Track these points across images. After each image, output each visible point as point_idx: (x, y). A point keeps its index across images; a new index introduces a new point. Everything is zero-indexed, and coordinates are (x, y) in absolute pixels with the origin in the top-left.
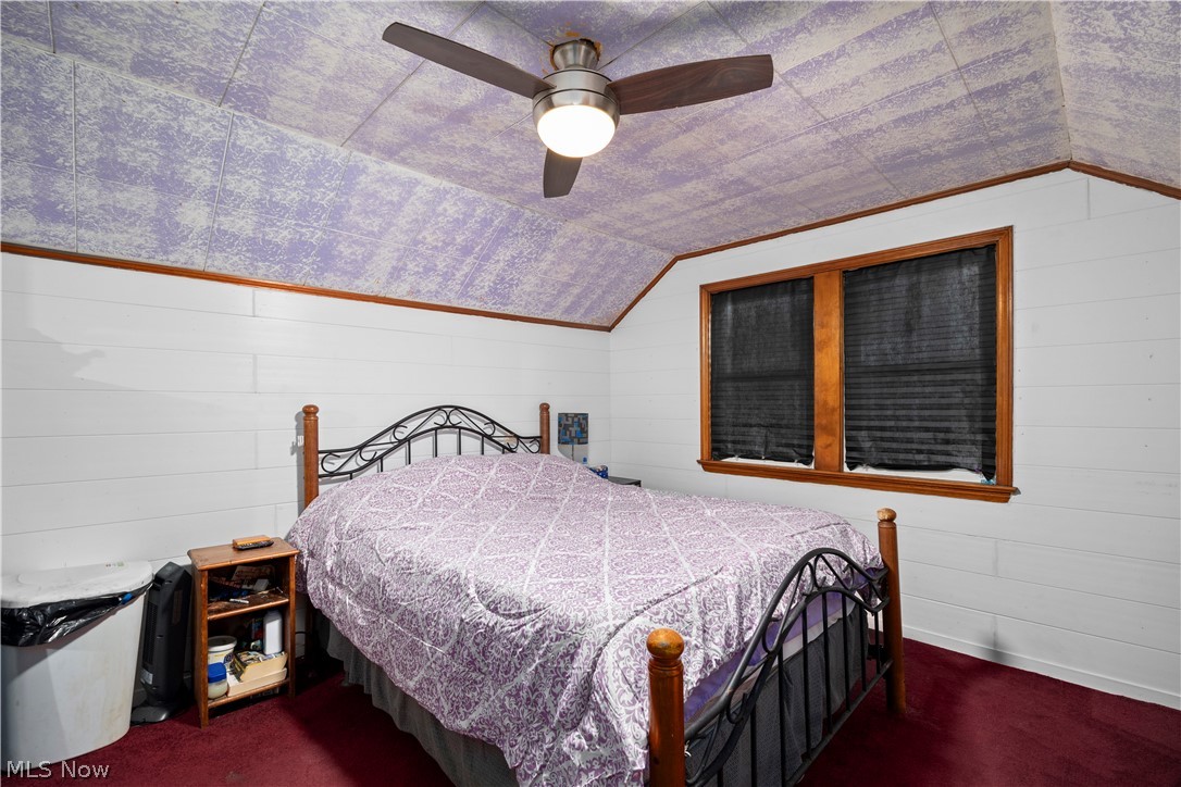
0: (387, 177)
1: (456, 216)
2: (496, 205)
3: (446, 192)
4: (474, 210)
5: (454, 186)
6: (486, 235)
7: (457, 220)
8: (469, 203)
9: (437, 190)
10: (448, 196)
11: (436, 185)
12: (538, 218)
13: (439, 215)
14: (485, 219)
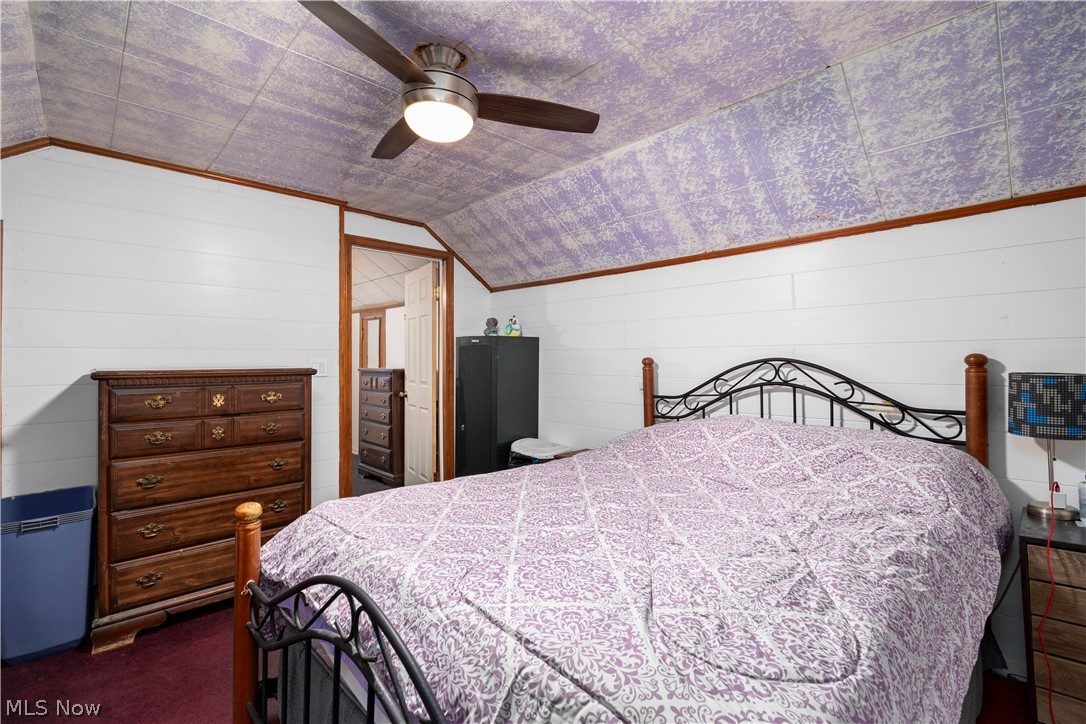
0: (614, 164)
1: (689, 156)
2: (711, 121)
3: (659, 144)
4: (698, 141)
5: (659, 135)
6: (739, 153)
7: (694, 159)
8: (687, 137)
9: (651, 149)
10: (664, 146)
11: (647, 145)
12: (778, 97)
13: (676, 165)
14: (717, 142)
